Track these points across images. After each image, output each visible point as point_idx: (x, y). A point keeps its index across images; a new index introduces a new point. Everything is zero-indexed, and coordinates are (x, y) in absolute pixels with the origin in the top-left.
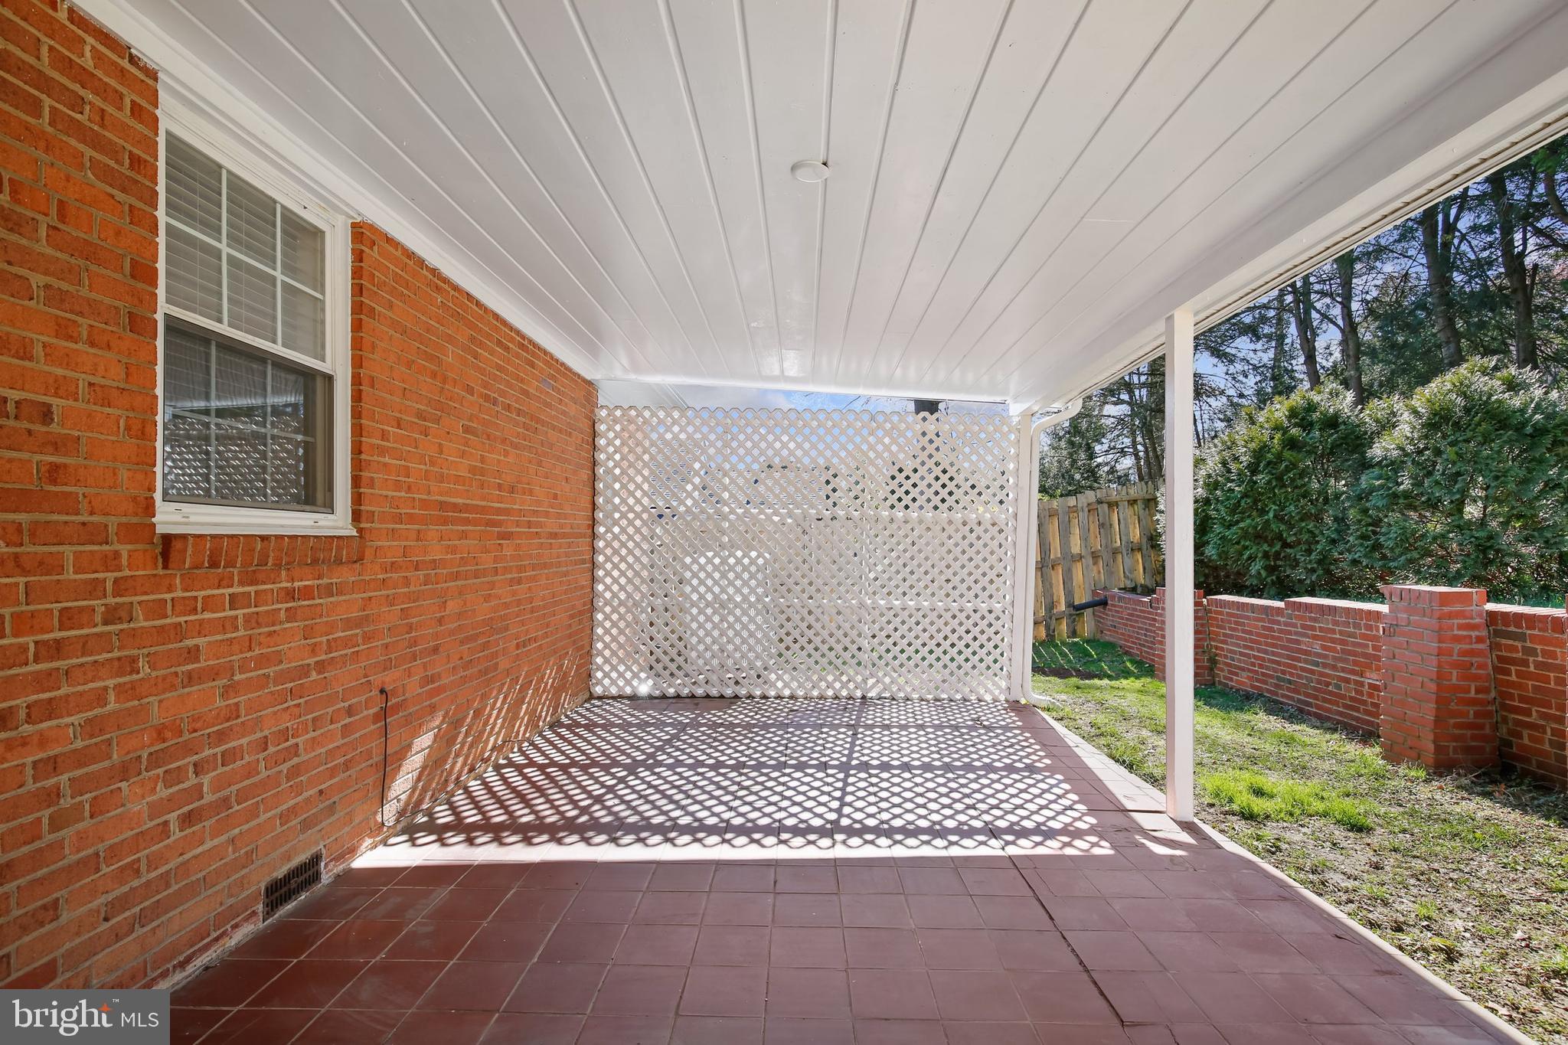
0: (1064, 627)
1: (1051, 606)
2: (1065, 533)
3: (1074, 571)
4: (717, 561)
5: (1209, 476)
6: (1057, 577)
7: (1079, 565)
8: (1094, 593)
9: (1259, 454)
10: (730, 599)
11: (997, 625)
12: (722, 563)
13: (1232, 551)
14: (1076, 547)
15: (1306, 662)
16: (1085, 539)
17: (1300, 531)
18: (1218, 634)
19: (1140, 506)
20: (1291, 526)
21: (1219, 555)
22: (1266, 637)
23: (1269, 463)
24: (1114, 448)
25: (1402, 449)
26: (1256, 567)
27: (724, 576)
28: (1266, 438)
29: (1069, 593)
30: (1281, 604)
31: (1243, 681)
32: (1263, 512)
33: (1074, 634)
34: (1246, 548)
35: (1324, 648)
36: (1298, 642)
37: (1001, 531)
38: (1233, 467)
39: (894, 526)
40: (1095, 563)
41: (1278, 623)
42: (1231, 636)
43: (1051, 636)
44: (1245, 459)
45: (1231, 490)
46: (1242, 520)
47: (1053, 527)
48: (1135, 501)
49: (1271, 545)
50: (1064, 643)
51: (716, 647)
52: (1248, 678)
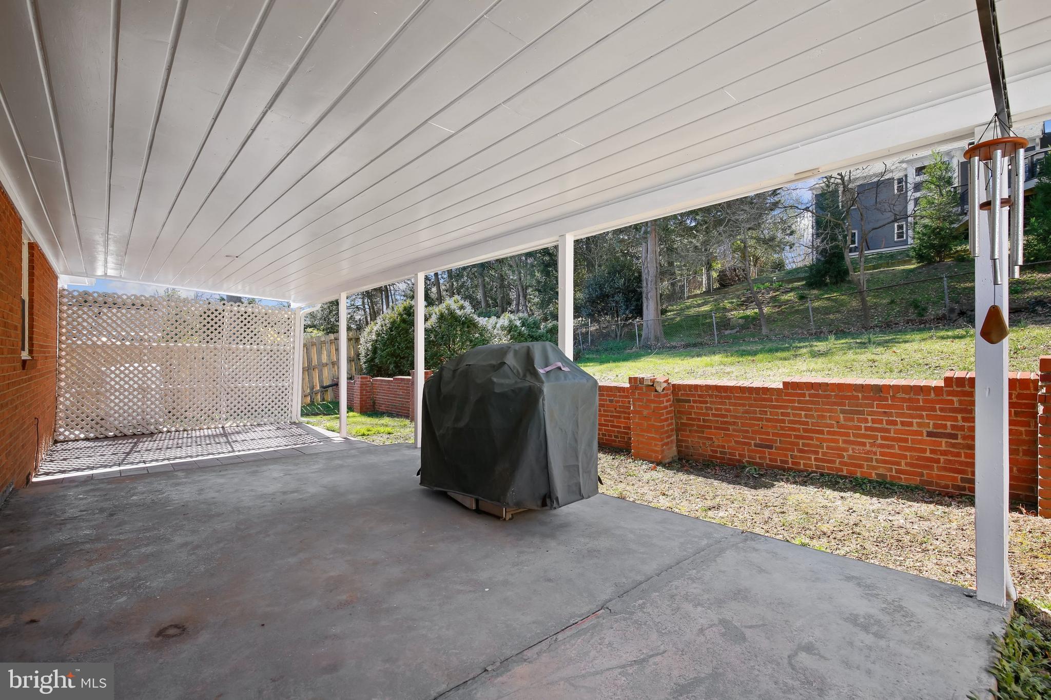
0: (319, 396)
1: (312, 388)
2: (319, 353)
3: (324, 371)
4: (141, 368)
5: (377, 331)
6: (316, 374)
7: (326, 368)
8: (333, 380)
9: (393, 323)
10: (148, 386)
11: (286, 392)
12: (143, 370)
13: (384, 360)
14: (325, 359)
15: (399, 398)
16: (329, 356)
17: (405, 353)
18: (375, 392)
19: (354, 341)
20: (402, 351)
21: (380, 362)
22: (389, 391)
23: (396, 328)
24: (353, 305)
25: (432, 326)
26: (392, 366)
27: (145, 375)
28: (396, 318)
29: (321, 381)
30: (392, 379)
31: (383, 408)
32: (394, 346)
33: (323, 400)
34: (388, 359)
35: (403, 392)
36: (396, 391)
37: (287, 354)
38: (384, 328)
39: (238, 352)
40: (333, 367)
41: (391, 386)
42: (379, 392)
43: (312, 402)
44: (388, 325)
45: (384, 337)
46: (387, 349)
47: (314, 351)
48: (351, 339)
49: (396, 358)
50: (318, 404)
51: (139, 410)
52: (385, 407)
